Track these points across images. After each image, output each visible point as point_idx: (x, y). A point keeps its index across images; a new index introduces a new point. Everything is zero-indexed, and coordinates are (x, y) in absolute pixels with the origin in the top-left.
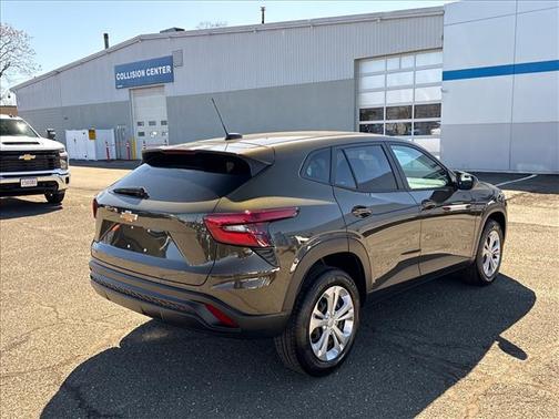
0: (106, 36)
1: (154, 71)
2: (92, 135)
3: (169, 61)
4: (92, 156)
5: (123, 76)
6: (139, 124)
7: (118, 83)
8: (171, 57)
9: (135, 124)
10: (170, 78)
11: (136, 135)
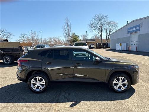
0: (128, 21)
1: (136, 29)
2: (121, 45)
3: (139, 26)
4: (120, 49)
5: (129, 31)
6: (132, 42)
7: (128, 32)
8: (140, 25)
9: (131, 42)
10: (139, 30)
11: (131, 44)
